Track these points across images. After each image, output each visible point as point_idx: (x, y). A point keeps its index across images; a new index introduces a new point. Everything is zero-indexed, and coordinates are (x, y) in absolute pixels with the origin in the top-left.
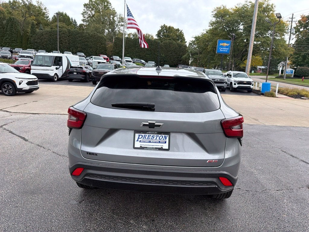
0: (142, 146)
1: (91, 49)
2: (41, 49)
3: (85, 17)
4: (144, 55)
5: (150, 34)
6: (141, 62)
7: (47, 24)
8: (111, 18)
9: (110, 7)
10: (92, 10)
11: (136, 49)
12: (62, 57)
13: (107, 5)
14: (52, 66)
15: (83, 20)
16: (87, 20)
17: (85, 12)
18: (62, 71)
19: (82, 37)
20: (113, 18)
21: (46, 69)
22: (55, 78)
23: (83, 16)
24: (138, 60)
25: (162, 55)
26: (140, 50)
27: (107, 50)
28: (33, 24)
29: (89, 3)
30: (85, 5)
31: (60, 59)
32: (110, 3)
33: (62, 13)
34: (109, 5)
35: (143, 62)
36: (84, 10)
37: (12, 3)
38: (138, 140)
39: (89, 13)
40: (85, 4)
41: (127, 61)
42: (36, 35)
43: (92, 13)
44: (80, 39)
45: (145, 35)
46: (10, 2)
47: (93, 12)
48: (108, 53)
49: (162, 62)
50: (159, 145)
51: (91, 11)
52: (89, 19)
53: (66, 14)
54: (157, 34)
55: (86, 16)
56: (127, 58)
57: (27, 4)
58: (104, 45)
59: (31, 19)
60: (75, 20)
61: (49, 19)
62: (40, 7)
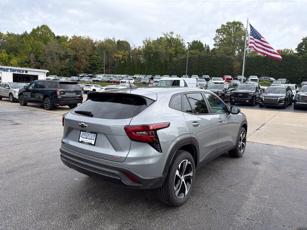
0: (83, 141)
1: (218, 71)
2: (175, 75)
3: (216, 42)
4: (276, 72)
5: (289, 49)
6: (270, 80)
7: (184, 53)
8: (243, 39)
9: (242, 28)
10: (224, 34)
11: (266, 67)
12: (180, 80)
13: (239, 27)
15: (215, 45)
16: (218, 44)
17: (217, 37)
19: (210, 61)
20: (245, 38)
23: (215, 41)
24: (267, 78)
25: (300, 71)
26: (272, 67)
27: (234, 71)
28: (171, 55)
29: (221, 28)
30: (218, 31)
31: (178, 82)
32: (243, 24)
33: (197, 41)
34: (241, 26)
35: (272, 80)
36: (216, 35)
37: (160, 40)
38: (81, 137)
39: (221, 37)
40: (217, 29)
41: (252, 80)
42: (173, 63)
43: (223, 37)
44: (208, 62)
45: (283, 50)
46: (158, 39)
47: (225, 36)
48: (235, 73)
49: (299, 79)
50: (90, 141)
51: (222, 35)
52: (220, 43)
53: (200, 42)
54: (297, 48)
55: (218, 40)
56: (253, 77)
57: (169, 38)
58: (231, 66)
59: (171, 51)
60: (208, 46)
61: (185, 48)
62: (178, 39)
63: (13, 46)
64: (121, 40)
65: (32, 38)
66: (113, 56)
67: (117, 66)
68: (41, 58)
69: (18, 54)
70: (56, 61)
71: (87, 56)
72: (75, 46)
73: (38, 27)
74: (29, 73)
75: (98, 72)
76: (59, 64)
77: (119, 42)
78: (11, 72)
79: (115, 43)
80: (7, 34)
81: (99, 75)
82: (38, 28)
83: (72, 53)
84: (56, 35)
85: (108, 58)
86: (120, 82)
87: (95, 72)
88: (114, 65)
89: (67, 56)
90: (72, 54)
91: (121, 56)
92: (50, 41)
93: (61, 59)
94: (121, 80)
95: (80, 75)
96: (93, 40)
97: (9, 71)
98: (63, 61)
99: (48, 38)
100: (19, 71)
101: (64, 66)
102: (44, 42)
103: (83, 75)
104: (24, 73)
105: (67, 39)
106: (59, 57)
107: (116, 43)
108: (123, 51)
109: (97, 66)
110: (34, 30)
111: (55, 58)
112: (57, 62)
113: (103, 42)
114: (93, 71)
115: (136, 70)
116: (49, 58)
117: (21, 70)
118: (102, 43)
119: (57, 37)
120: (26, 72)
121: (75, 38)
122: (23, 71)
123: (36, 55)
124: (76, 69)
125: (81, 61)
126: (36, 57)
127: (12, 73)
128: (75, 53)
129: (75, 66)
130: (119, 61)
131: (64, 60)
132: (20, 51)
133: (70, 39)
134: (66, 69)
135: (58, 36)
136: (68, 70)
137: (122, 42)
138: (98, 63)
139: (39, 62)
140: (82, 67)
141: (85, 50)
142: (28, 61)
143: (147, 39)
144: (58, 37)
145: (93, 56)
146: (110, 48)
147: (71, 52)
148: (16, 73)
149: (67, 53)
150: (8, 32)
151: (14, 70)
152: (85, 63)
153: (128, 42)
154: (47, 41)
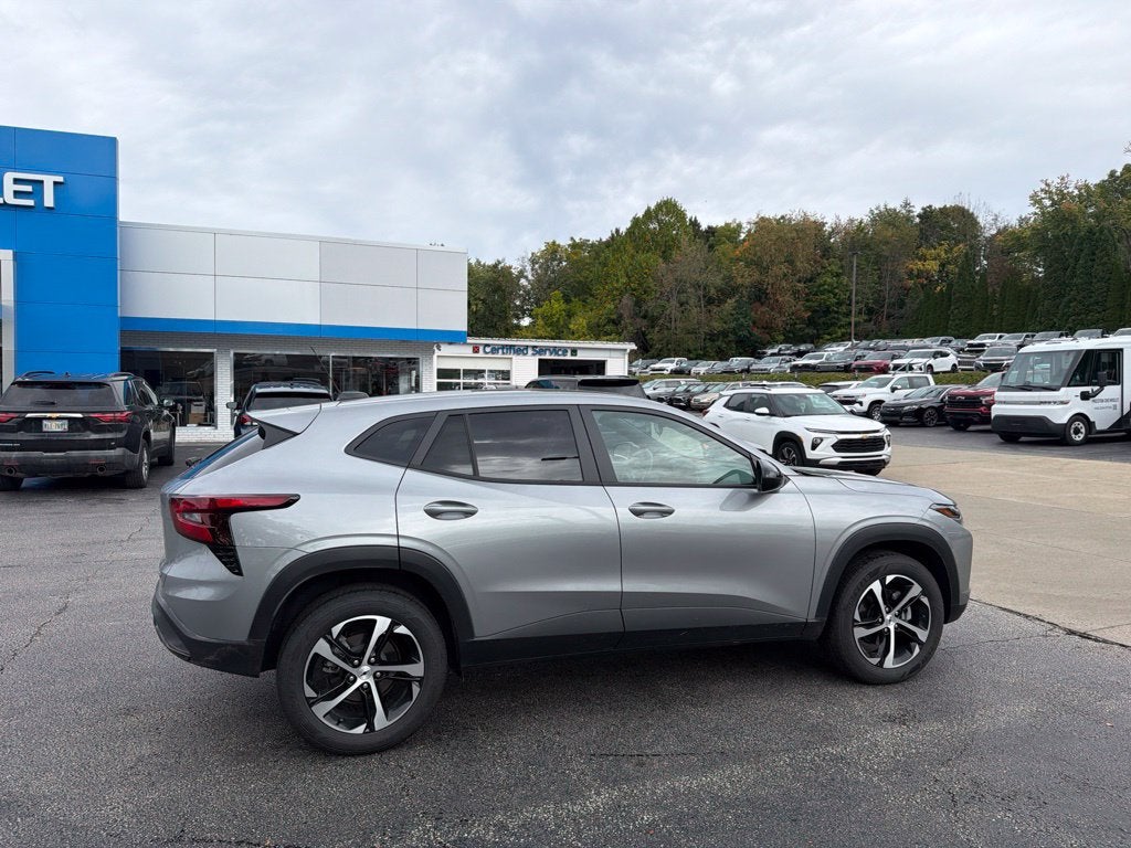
12: (1122, 350)
14: (1063, 389)
18: (1118, 404)
21: (1036, 400)
22: (1077, 431)
31: (1114, 358)
63: (581, 279)
64: (937, 205)
65: (629, 248)
66: (902, 272)
67: (915, 306)
68: (650, 305)
69: (590, 300)
70: (695, 310)
71: (799, 281)
72: (759, 254)
73: (649, 208)
74: (581, 356)
75: (840, 334)
76: (703, 317)
77: (927, 214)
78: (533, 354)
79: (908, 219)
80: (569, 245)
81: (834, 345)
82: (648, 212)
83: (745, 277)
84: (704, 227)
85: (880, 278)
86: (891, 366)
87: (829, 334)
88: (902, 304)
89: (728, 291)
90: (748, 281)
91: (933, 266)
92: (679, 248)
93: (710, 301)
94: (896, 362)
95: (770, 352)
96: (823, 224)
97: (530, 351)
98: (715, 309)
99: (673, 240)
100: (555, 350)
101: (717, 325)
102: (664, 252)
103: (780, 350)
104: (569, 357)
105: (739, 232)
106: (704, 296)
107: (917, 220)
108: (942, 245)
109: (837, 312)
110: (636, 221)
111: (692, 302)
112: (696, 313)
113: (861, 222)
114: (821, 332)
115: (995, 313)
116: (674, 302)
117: (560, 349)
118: (860, 228)
119: (706, 231)
120: (574, 352)
121: (763, 224)
122: (565, 351)
123: (637, 297)
124: (756, 332)
125: (777, 301)
126: (638, 303)
127: (537, 357)
128: (757, 276)
129: (754, 323)
130: (923, 286)
131: (721, 302)
132: (598, 289)
133: (749, 231)
134: (724, 334)
135: (709, 227)
136: (731, 337)
137: (944, 211)
138: (839, 304)
139: (645, 317)
140: (779, 321)
141: (791, 262)
142: (614, 317)
143: (1047, 185)
144: (711, 231)
145: (819, 281)
146: (887, 243)
147: (742, 277)
148: (547, 356)
149: (731, 278)
150: (572, 239)
151: (542, 350)
152: (791, 305)
153: (966, 207)
154: (670, 248)
